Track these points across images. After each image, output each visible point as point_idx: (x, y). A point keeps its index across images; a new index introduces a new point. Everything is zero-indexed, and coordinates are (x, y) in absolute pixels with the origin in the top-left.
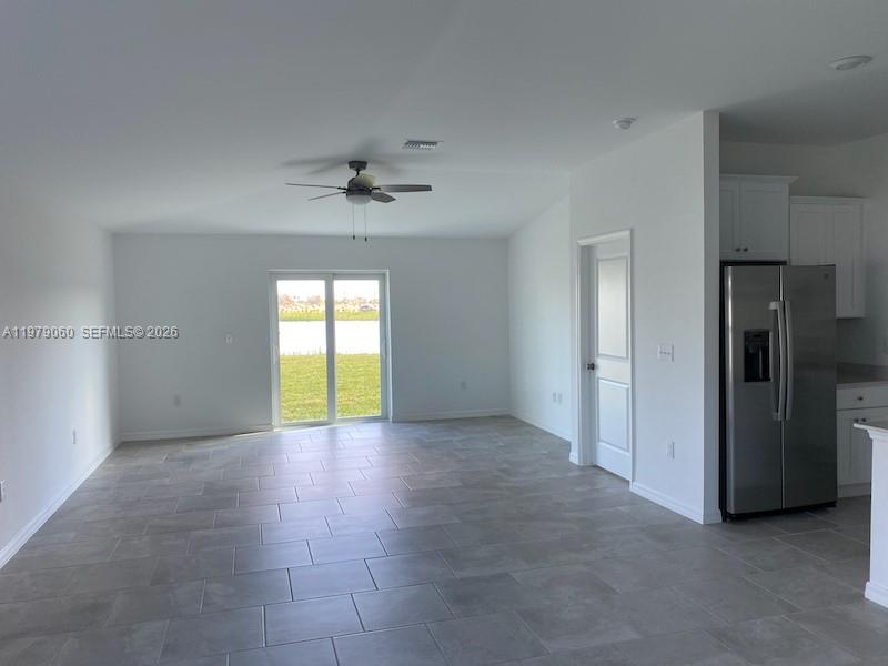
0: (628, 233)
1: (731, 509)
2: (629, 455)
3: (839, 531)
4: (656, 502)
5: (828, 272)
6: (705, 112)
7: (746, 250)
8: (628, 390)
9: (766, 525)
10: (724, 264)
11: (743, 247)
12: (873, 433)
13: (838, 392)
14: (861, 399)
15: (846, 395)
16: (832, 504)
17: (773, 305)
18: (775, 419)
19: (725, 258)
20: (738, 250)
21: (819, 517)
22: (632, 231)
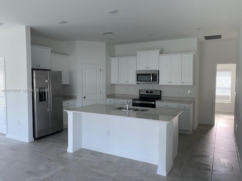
0: (3, 58)
1: (36, 137)
2: (6, 126)
3: (63, 137)
4: (14, 139)
5: (60, 73)
6: (26, 26)
7: (40, 66)
8: (5, 106)
9: (46, 139)
10: (33, 70)
11: (39, 65)
12: (68, 112)
13: (63, 102)
14: (68, 104)
15: (65, 103)
16: (62, 130)
17: (46, 81)
18: (47, 111)
19: (33, 68)
20: (37, 66)
21: (59, 134)
22: (4, 58)
